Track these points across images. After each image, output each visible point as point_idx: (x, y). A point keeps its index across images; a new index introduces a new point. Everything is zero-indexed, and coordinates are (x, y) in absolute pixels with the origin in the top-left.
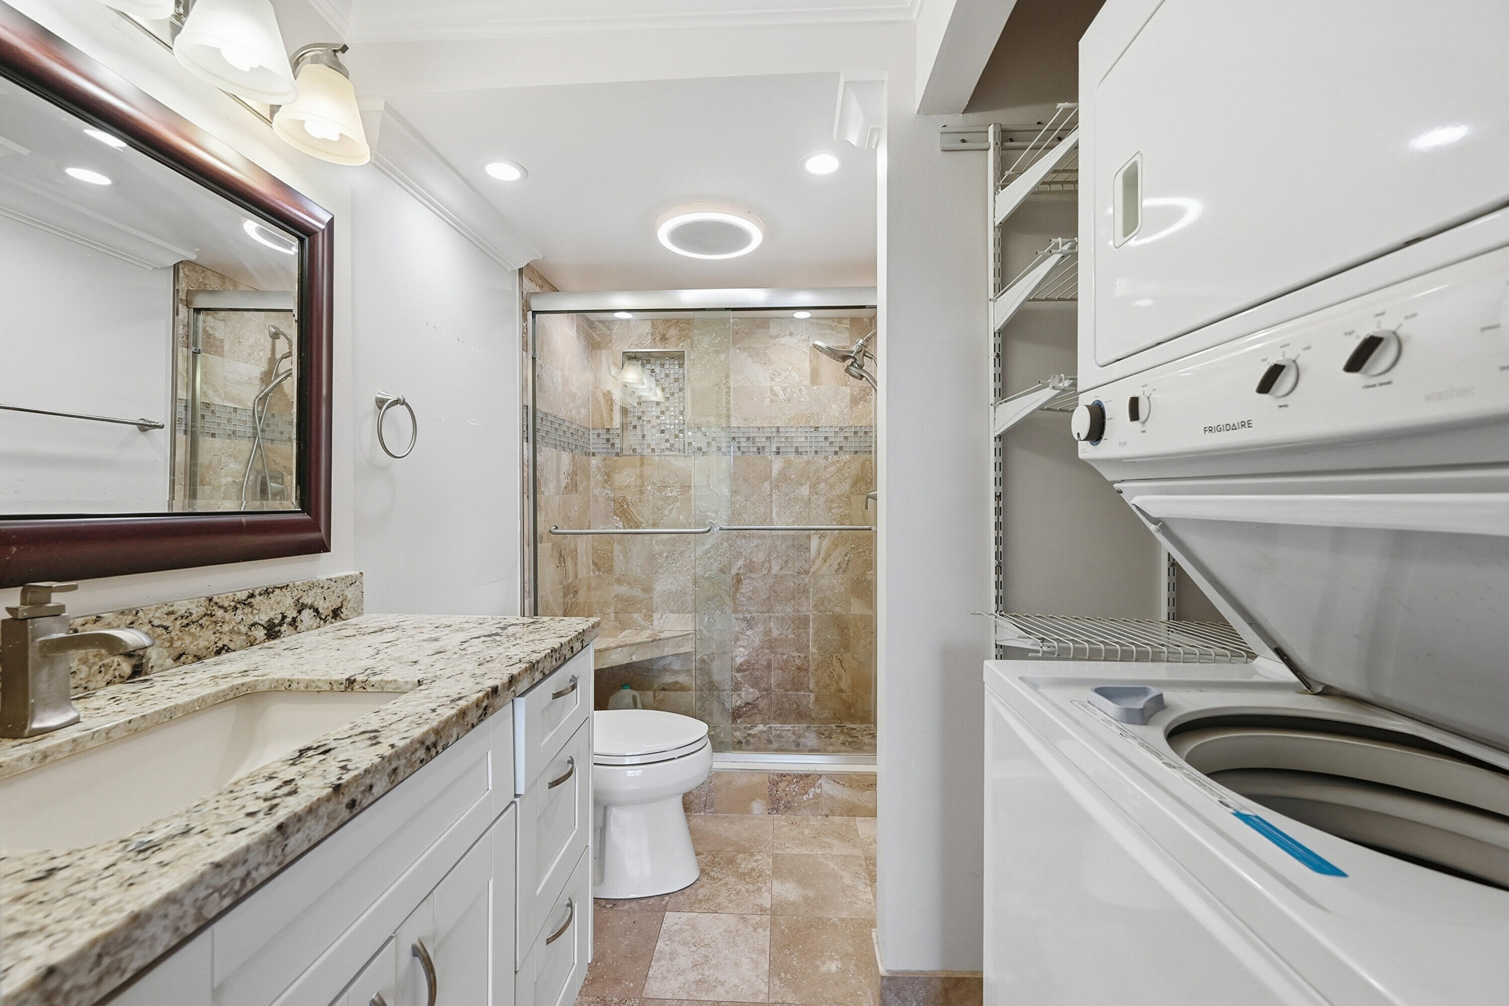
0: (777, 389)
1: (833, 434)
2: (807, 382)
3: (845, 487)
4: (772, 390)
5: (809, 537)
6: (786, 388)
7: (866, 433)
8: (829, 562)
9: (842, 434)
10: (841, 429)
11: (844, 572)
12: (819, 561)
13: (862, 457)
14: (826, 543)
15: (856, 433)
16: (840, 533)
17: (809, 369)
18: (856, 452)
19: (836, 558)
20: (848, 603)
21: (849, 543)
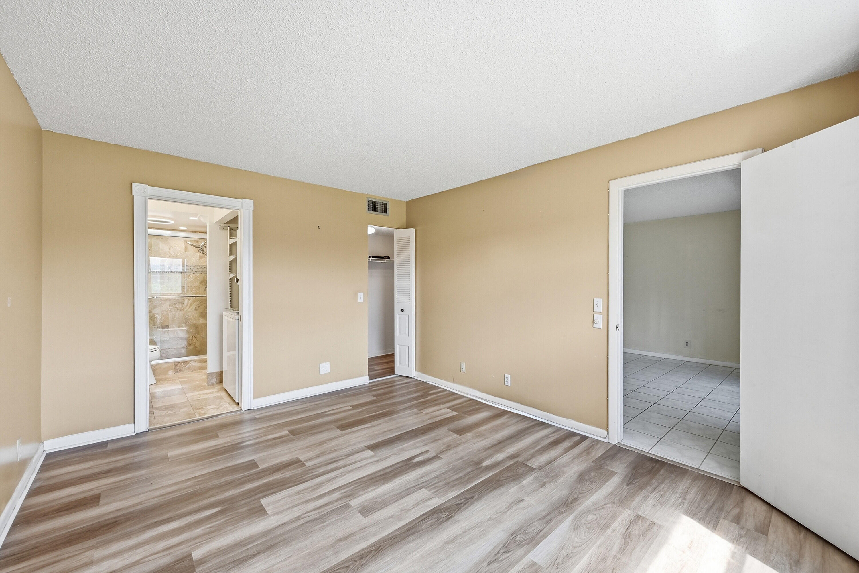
0: (171, 252)
1: (193, 268)
2: (183, 251)
3: (197, 284)
4: (169, 252)
5: (184, 300)
6: (175, 252)
7: (205, 267)
8: (191, 308)
9: (196, 267)
10: (196, 266)
11: (197, 310)
12: (188, 307)
13: (203, 275)
14: (190, 301)
15: (201, 267)
16: (195, 298)
17: (184, 247)
18: (201, 273)
19: (194, 306)
20: (199, 319)
21: (199, 301)
